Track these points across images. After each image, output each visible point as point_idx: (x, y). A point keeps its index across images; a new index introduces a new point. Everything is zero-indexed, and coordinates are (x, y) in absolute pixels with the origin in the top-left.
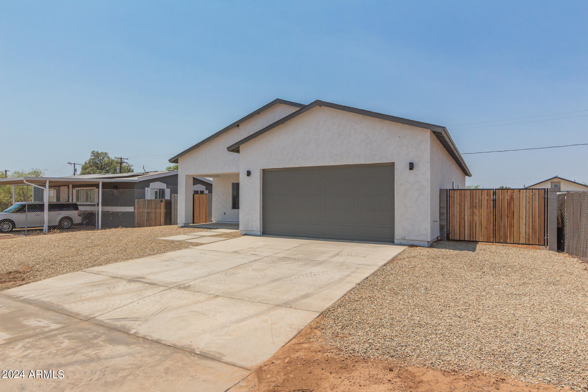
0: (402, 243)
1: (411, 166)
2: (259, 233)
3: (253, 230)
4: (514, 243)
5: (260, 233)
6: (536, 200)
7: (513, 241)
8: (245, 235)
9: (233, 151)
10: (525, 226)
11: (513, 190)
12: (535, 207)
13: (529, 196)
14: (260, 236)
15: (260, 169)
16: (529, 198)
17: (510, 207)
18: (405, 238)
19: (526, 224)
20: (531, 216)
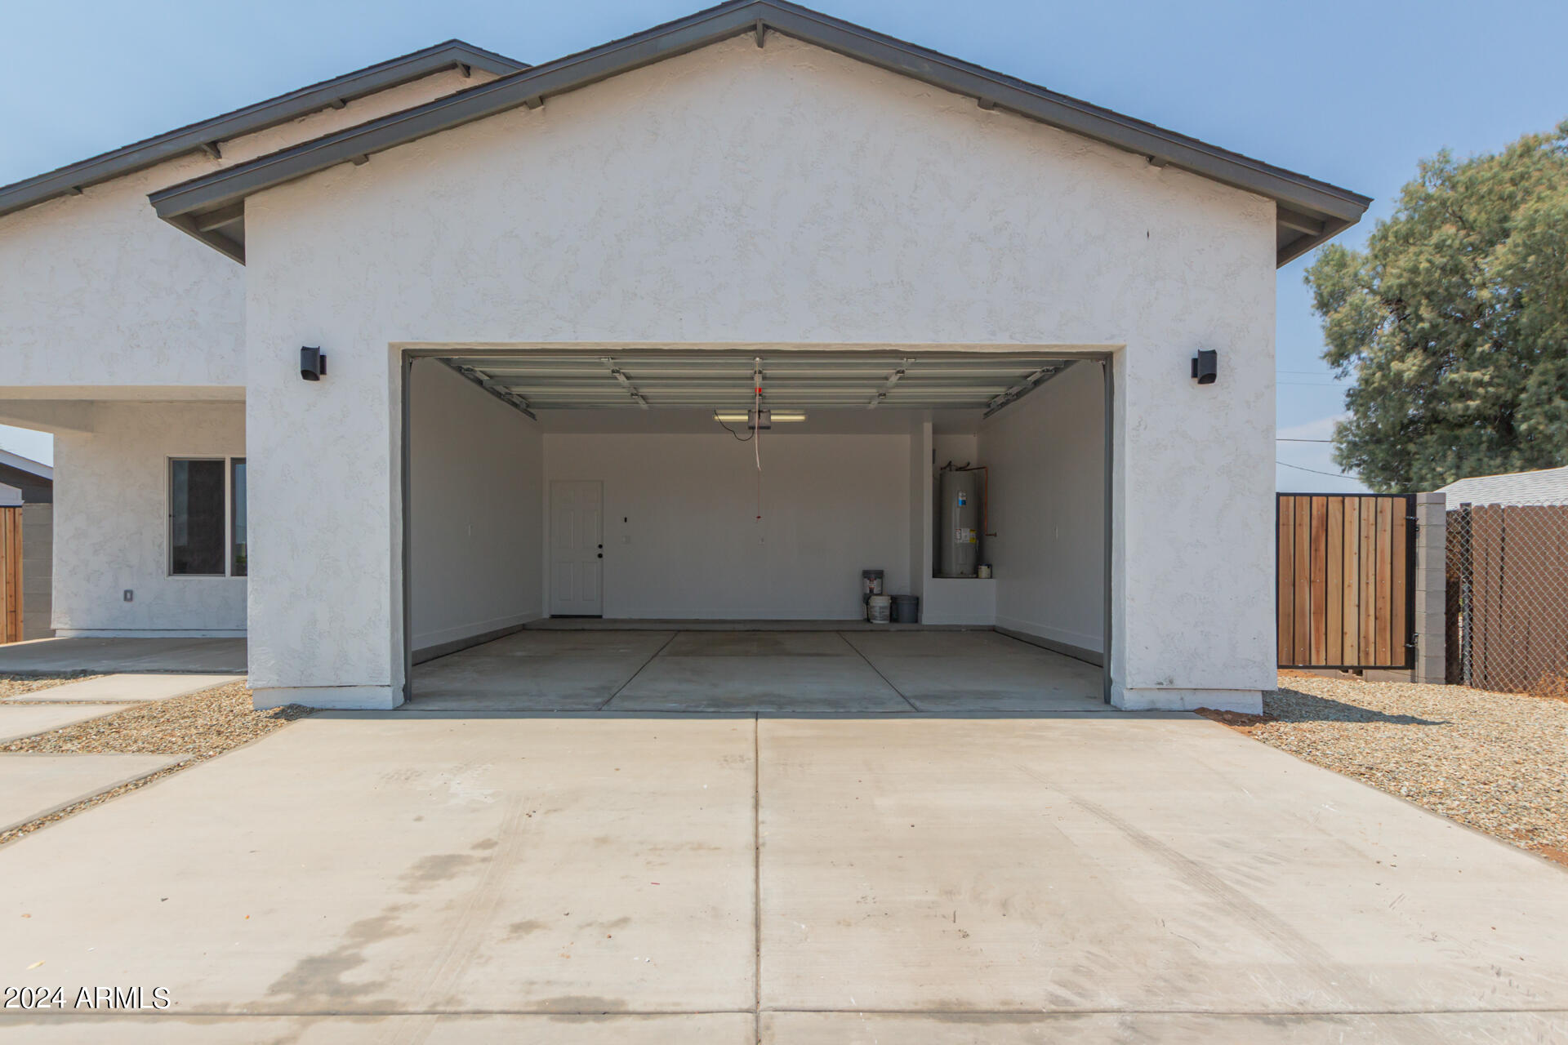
0: (1159, 706)
1: (1205, 368)
2: (388, 698)
3: (345, 681)
4: (1330, 664)
5: (394, 699)
6: (1385, 531)
7: (1326, 659)
8: (293, 712)
9: (193, 223)
10: (1356, 609)
11: (1325, 498)
12: (1382, 552)
13: (1368, 516)
14: (396, 712)
15: (392, 346)
16: (1368, 523)
17: (1316, 550)
18: (1171, 682)
19: (1359, 606)
20: (1374, 577)
